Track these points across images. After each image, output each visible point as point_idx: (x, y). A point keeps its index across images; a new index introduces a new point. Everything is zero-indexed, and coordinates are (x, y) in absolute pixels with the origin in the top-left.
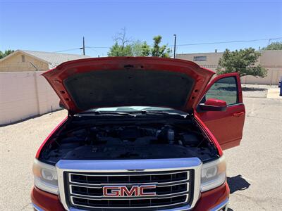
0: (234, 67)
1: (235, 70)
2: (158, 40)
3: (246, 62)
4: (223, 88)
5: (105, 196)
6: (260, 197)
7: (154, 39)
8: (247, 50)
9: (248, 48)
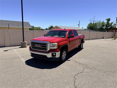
7: (106, 20)
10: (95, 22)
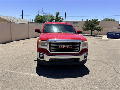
0: (90, 27)
1: (90, 28)
2: (58, 14)
3: (94, 25)
4: (85, 35)
5: (60, 48)
6: (97, 60)
7: (56, 13)
8: (95, 20)
9: (95, 19)
10: (44, 15)
